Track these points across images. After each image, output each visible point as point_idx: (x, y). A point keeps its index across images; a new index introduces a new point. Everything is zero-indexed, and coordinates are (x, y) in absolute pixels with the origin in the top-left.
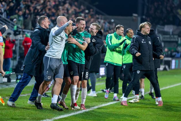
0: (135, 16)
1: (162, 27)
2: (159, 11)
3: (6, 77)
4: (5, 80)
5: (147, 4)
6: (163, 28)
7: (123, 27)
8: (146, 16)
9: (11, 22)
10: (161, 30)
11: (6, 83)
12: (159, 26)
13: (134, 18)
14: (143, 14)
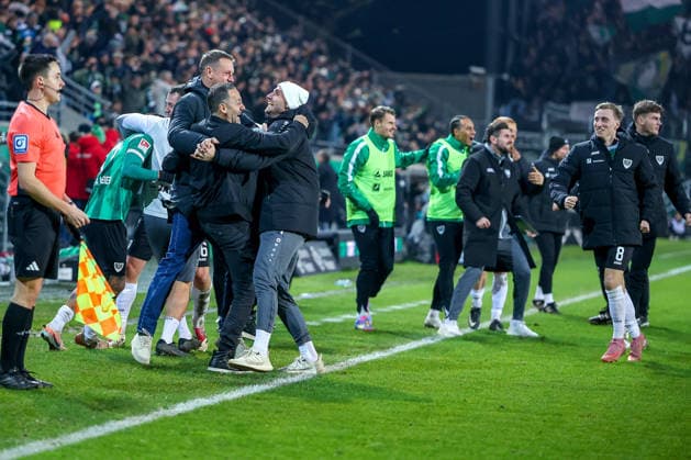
0: (477, 75)
1: (563, 107)
2: (553, 58)
3: (67, 266)
4: (67, 274)
5: (516, 37)
6: (567, 113)
7: (392, 113)
8: (513, 74)
9: (83, 89)
10: (560, 116)
11: (66, 284)
12: (551, 104)
13: (475, 80)
14: (502, 70)
